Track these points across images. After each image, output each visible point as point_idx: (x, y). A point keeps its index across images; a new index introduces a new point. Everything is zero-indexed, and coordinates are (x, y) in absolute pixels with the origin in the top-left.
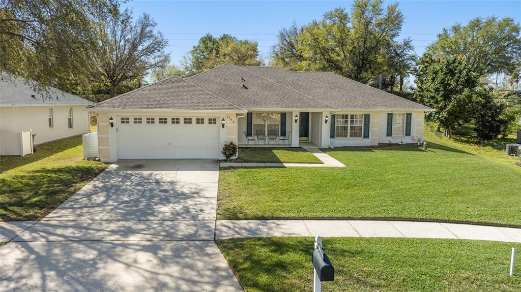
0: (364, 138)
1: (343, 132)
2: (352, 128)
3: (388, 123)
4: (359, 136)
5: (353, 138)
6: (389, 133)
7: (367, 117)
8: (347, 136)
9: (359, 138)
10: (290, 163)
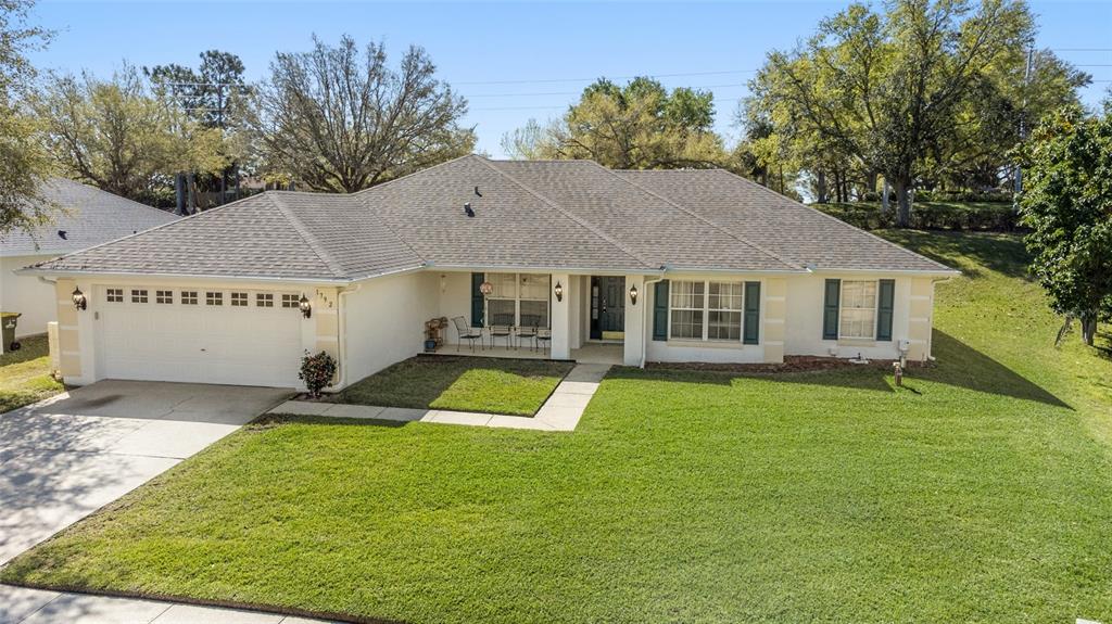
0: (745, 343)
1: (692, 327)
2: (714, 316)
3: (827, 305)
4: (732, 338)
5: (716, 342)
6: (830, 332)
7: (753, 290)
8: (701, 336)
9: (734, 344)
10: (448, 410)
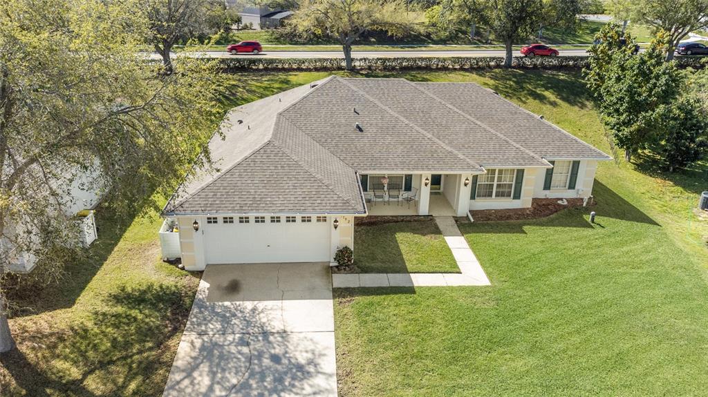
0: (514, 199)
1: (487, 192)
2: (499, 186)
3: (547, 173)
4: (507, 196)
5: (499, 199)
6: (547, 186)
7: (520, 173)
8: (491, 196)
9: (508, 199)
10: (418, 272)
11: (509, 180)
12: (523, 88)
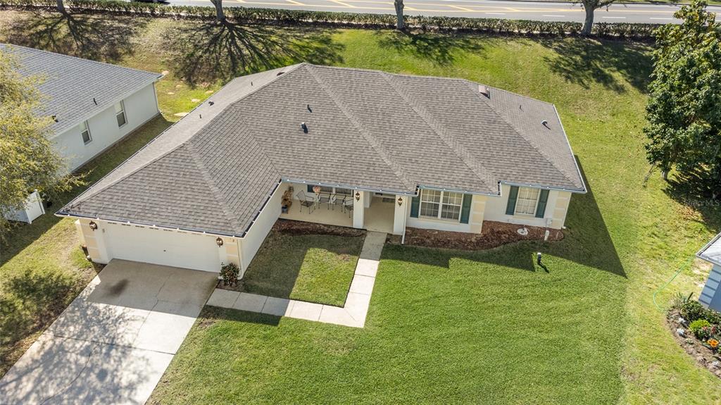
0: (461, 222)
1: (432, 211)
2: (444, 207)
3: (510, 197)
4: (454, 218)
5: (445, 220)
6: (510, 210)
7: (468, 198)
8: (437, 216)
9: (455, 222)
10: (299, 300)
11: (457, 202)
12: (589, 66)
